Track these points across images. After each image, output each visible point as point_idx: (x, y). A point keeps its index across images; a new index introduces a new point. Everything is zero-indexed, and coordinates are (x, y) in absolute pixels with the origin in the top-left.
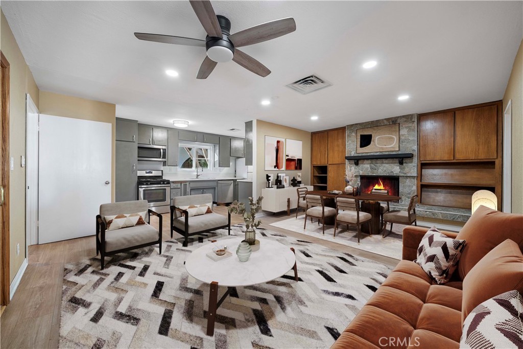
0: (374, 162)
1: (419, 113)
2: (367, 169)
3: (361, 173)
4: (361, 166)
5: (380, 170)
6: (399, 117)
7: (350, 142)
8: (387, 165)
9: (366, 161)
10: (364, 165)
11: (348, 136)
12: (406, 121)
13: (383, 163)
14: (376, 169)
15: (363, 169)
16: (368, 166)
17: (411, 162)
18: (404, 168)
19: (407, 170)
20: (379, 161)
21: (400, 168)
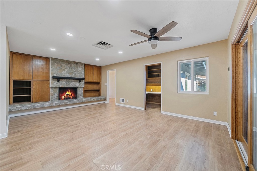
0: (68, 81)
1: (85, 63)
2: (64, 84)
3: (61, 86)
4: (60, 82)
5: (71, 85)
6: (78, 62)
7: (53, 68)
8: (74, 82)
9: (63, 80)
10: (63, 82)
11: (52, 64)
12: (81, 65)
13: (72, 81)
14: (68, 84)
15: (62, 84)
16: (65, 82)
17: (83, 82)
18: (80, 84)
19: (81, 85)
20: (70, 80)
21: (79, 84)
